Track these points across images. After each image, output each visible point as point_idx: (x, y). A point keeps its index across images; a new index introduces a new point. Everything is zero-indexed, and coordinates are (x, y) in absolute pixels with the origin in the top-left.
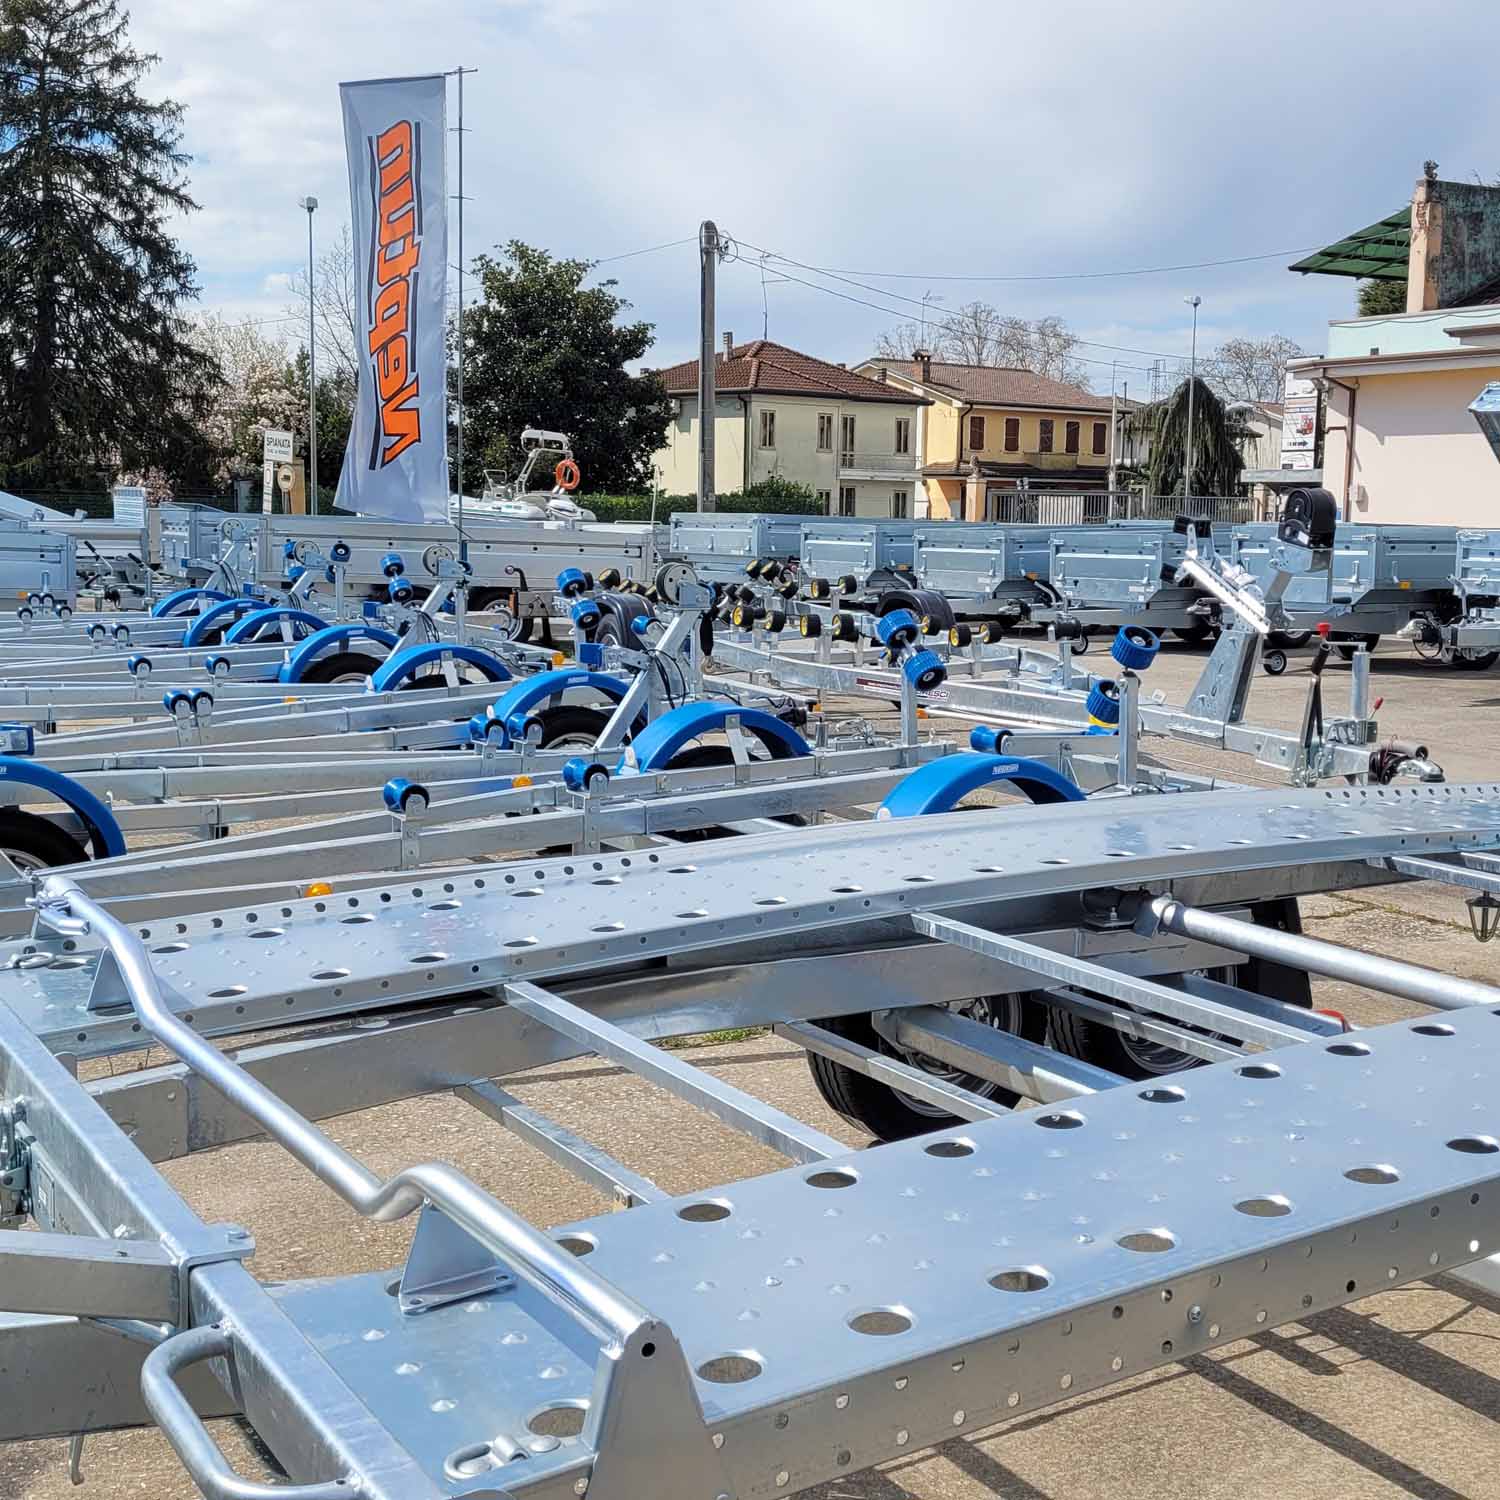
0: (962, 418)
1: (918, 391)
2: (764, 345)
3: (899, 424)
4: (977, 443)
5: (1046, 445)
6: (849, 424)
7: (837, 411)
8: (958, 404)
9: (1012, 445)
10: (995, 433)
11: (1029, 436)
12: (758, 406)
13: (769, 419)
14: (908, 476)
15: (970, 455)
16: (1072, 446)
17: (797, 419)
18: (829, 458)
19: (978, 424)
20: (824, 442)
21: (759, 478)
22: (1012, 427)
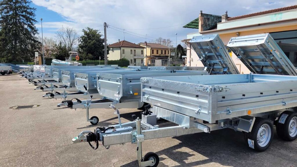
0: (151, 50)
1: (145, 47)
2: (124, 41)
3: (142, 51)
4: (153, 53)
5: (162, 53)
6: (135, 51)
7: (133, 49)
8: (150, 48)
9: (157, 53)
10: (155, 52)
11: (160, 52)
12: (122, 49)
13: (124, 50)
14: (143, 57)
15: (152, 55)
16: (165, 53)
17: (128, 50)
18: (132, 55)
19: (153, 51)
20: (132, 53)
21: (122, 58)
22: (157, 51)
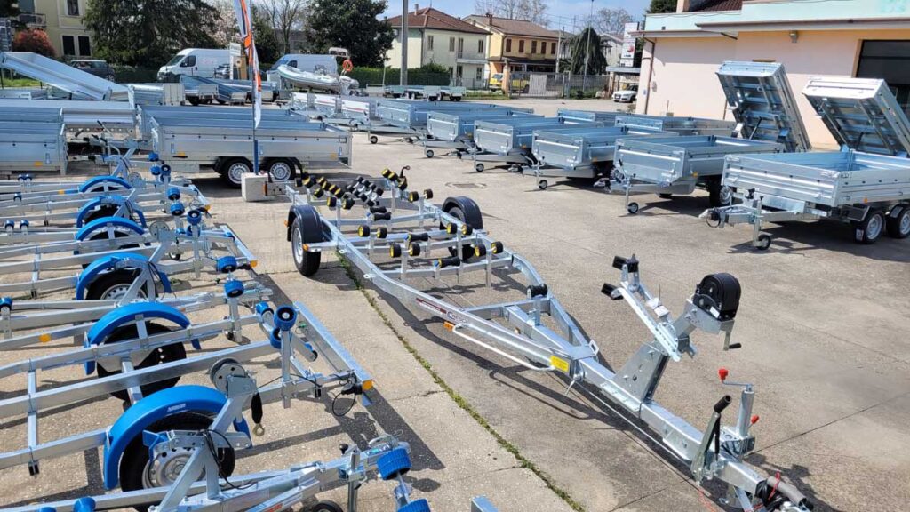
0: (503, 40)
1: (487, 29)
2: (430, 9)
3: (480, 42)
4: (509, 49)
5: (534, 51)
6: (461, 41)
7: (456, 36)
8: (502, 34)
9: (521, 50)
10: (515, 45)
11: (528, 47)
12: (427, 34)
13: (431, 40)
14: (482, 62)
15: (506, 54)
16: (543, 51)
17: (442, 39)
18: (453, 54)
19: (509, 42)
20: (452, 48)
21: (427, 62)
22: (522, 43)
